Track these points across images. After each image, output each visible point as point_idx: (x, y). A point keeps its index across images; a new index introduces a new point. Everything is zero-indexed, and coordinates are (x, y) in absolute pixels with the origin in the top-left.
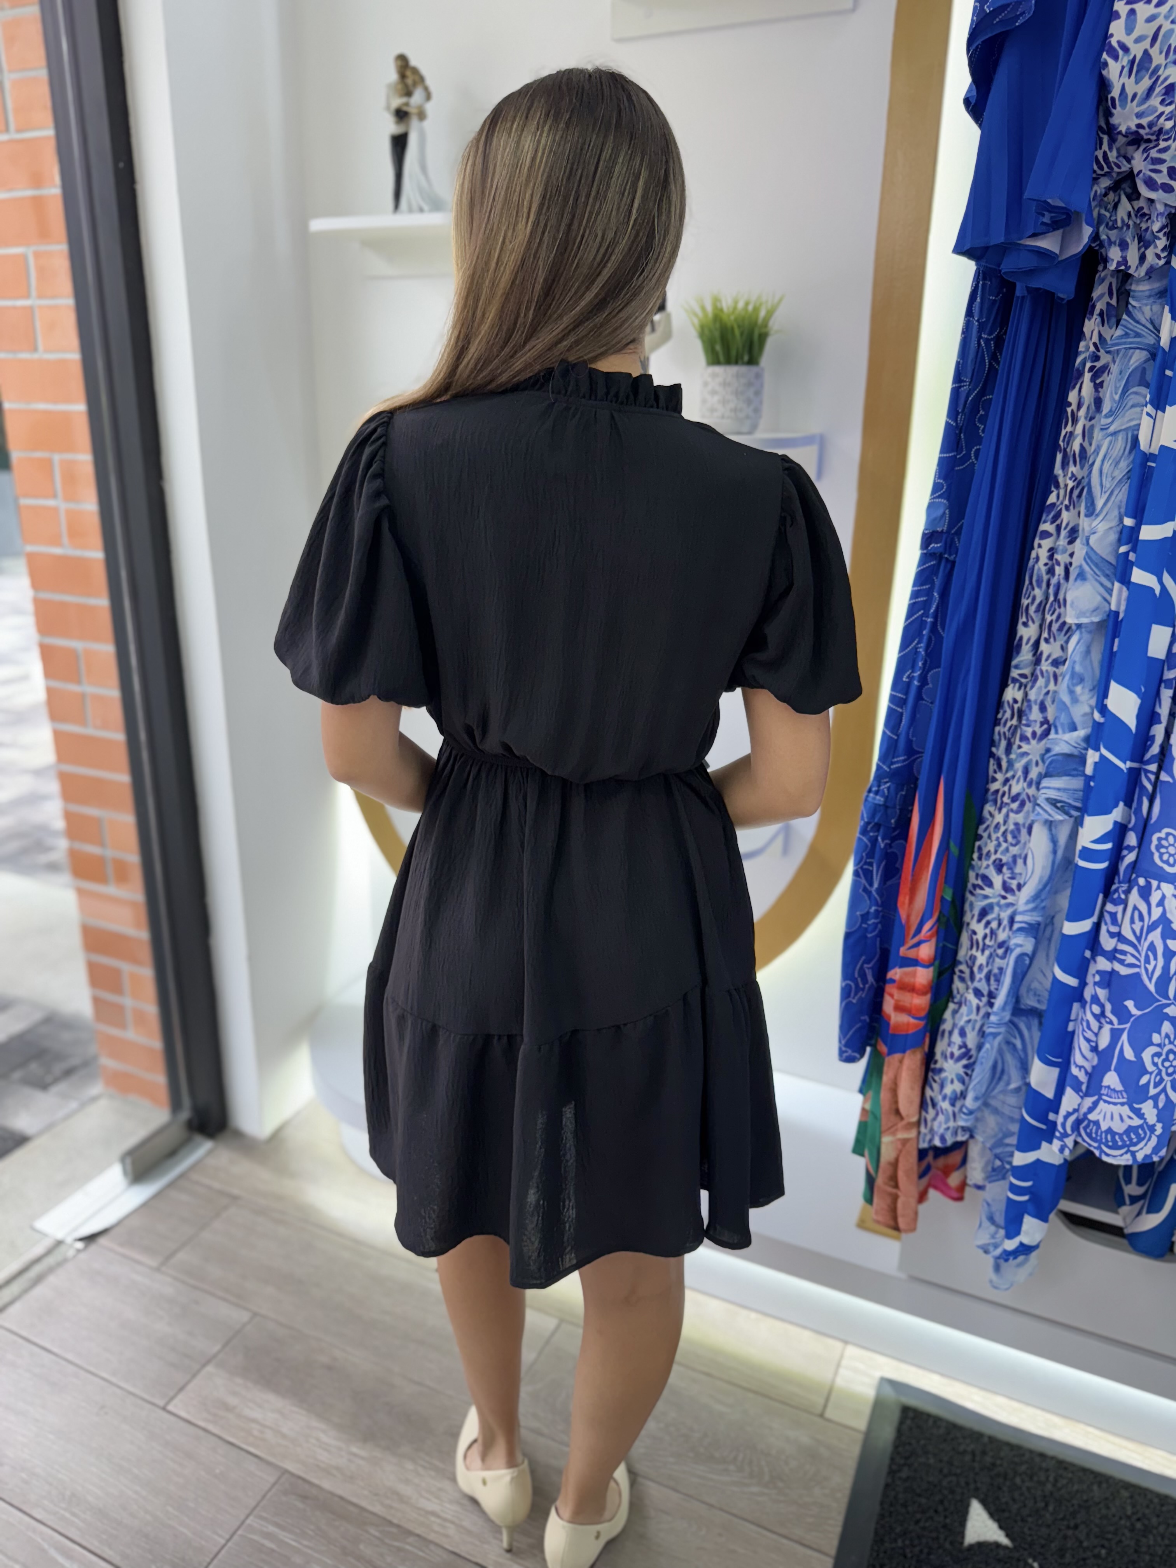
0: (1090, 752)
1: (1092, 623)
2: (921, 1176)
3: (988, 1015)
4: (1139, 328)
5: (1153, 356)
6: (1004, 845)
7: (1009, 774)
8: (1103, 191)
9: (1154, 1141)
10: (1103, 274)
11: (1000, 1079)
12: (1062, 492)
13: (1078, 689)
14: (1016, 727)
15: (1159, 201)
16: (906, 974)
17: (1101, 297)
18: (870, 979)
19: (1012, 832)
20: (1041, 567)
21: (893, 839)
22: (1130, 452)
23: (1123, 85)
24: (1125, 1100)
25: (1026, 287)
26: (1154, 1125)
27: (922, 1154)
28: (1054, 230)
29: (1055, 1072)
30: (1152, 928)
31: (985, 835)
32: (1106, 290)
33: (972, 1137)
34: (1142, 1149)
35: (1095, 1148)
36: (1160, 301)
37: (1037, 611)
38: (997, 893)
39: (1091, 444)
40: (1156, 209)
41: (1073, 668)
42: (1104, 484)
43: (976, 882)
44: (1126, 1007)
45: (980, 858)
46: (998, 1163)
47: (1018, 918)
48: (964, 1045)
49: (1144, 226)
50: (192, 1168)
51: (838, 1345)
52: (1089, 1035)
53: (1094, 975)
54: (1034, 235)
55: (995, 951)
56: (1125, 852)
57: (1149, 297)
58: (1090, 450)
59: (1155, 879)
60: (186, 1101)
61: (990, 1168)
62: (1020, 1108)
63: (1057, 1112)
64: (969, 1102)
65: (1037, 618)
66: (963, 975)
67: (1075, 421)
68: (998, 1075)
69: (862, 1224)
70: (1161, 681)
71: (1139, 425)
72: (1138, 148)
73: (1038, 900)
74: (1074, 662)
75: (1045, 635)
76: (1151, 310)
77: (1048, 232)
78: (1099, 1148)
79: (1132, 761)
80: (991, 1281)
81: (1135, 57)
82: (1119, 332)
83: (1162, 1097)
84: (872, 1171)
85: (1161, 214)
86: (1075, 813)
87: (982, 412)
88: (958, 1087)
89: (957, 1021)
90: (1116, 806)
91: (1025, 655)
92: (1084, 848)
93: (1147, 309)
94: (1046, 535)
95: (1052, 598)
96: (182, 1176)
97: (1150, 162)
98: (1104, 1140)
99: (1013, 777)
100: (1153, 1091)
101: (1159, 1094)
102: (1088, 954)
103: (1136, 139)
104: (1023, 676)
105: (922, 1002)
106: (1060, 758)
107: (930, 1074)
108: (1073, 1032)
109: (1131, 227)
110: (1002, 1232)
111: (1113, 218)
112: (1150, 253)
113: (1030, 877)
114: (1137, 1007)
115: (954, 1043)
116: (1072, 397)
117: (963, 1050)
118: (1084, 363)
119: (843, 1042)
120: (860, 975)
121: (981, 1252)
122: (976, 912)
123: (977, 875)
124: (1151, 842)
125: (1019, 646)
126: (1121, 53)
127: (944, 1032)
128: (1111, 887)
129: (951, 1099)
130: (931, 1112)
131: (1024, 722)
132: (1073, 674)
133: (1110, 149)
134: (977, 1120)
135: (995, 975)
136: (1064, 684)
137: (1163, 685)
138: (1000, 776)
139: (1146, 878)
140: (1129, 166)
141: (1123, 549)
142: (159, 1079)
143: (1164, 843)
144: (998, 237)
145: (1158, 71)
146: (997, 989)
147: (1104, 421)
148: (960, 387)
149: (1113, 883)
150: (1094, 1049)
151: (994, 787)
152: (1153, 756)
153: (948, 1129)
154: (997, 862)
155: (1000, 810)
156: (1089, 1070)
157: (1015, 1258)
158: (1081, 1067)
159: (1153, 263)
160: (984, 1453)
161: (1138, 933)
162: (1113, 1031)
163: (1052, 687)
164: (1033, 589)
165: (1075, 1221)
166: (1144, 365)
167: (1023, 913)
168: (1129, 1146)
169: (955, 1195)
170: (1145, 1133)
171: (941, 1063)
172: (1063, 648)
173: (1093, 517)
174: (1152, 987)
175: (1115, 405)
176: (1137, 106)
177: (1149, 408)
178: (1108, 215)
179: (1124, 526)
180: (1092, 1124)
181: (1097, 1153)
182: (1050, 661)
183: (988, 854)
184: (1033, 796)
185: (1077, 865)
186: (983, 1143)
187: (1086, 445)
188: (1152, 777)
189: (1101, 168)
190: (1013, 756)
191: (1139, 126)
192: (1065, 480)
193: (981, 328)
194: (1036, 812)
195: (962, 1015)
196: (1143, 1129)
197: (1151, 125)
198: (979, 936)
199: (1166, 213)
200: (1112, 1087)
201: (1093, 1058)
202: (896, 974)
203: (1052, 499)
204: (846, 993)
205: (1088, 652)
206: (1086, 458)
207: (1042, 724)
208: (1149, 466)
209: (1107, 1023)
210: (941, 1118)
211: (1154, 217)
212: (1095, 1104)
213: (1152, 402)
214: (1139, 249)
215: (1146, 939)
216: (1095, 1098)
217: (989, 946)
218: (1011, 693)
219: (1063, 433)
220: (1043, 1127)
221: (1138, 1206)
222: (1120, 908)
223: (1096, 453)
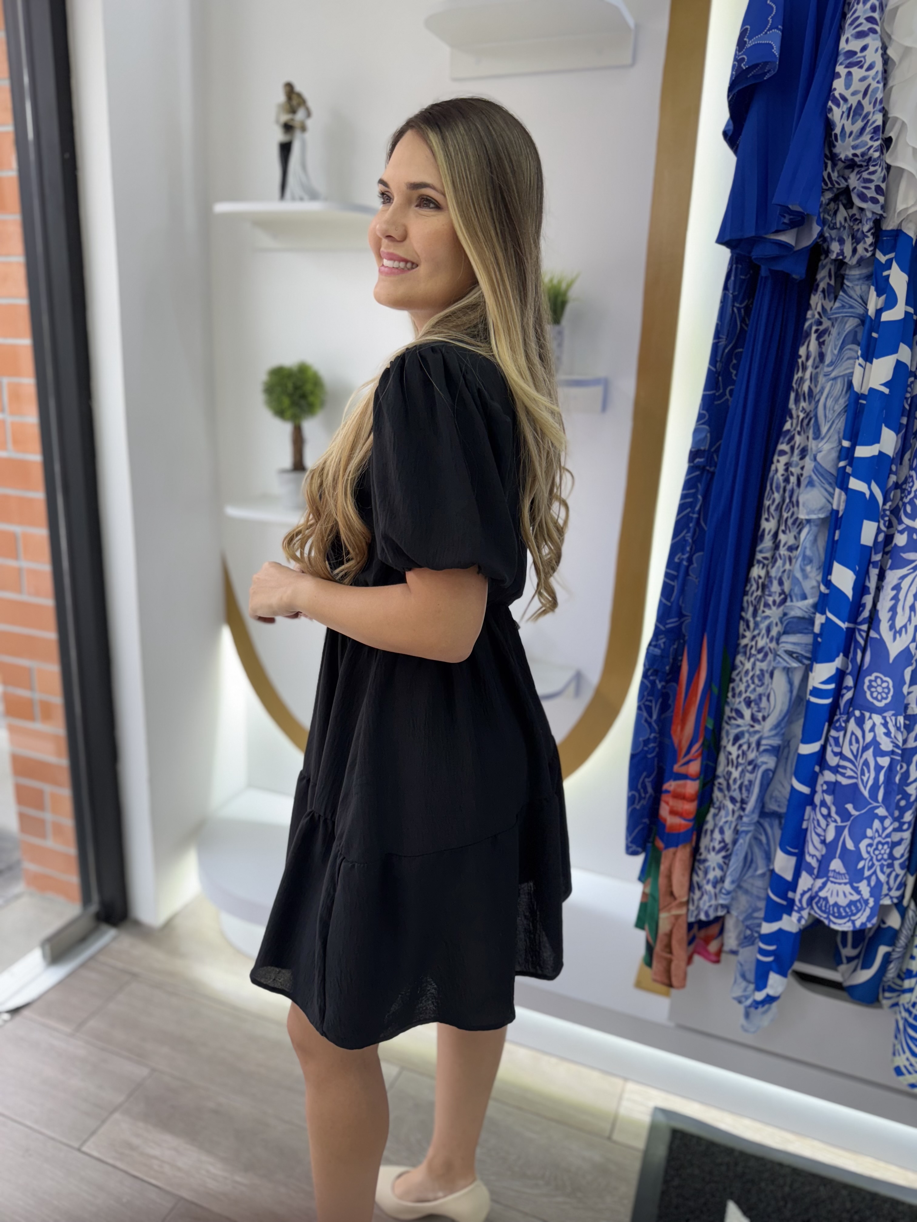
0: (818, 615)
1: (819, 519)
2: (690, 943)
3: (740, 817)
4: (852, 302)
5: (863, 322)
6: (752, 686)
7: (756, 632)
8: (827, 201)
9: (868, 912)
10: (824, 262)
11: (750, 867)
12: (795, 421)
13: (808, 568)
14: (760, 597)
15: (868, 209)
16: (679, 786)
17: (823, 279)
18: (650, 790)
19: (758, 676)
20: (779, 477)
21: (667, 682)
22: (846, 392)
23: (843, 125)
24: (847, 881)
25: (770, 269)
26: (868, 900)
27: (690, 926)
28: (792, 228)
29: (793, 860)
30: (865, 748)
31: (737, 679)
32: (827, 274)
33: (728, 912)
34: (859, 918)
35: (825, 918)
36: (867, 282)
37: (776, 509)
38: (747, 723)
39: (816, 386)
40: (866, 215)
41: (804, 552)
42: (827, 415)
43: (730, 715)
44: (847, 809)
45: (734, 696)
46: (748, 932)
47: (764, 742)
48: (723, 841)
49: (856, 228)
50: (101, 951)
51: (619, 1082)
52: (819, 831)
53: (822, 785)
54: (777, 232)
55: (746, 767)
56: (844, 691)
57: (859, 279)
58: (816, 390)
59: (868, 711)
60: (95, 897)
61: (742, 936)
62: (767, 889)
63: (794, 890)
64: (728, 885)
65: (776, 515)
66: (721, 787)
67: (804, 368)
68: (748, 864)
69: (639, 985)
70: (870, 562)
71: (852, 373)
72: (852, 171)
73: (779, 729)
74: (805, 548)
75: (783, 527)
76: (861, 289)
77: (786, 230)
78: (828, 918)
79: (849, 622)
80: (743, 1027)
81: (851, 106)
82: (837, 304)
83: (874, 878)
84: (651, 941)
85: (870, 219)
86: (807, 662)
87: (734, 361)
88: (718, 873)
89: (717, 822)
90: (838, 656)
91: (767, 543)
92: (814, 688)
93: (858, 288)
94: (783, 453)
95: (787, 500)
96: (92, 958)
97: (863, 181)
98: (831, 912)
99: (759, 634)
100: (867, 873)
101: (870, 876)
102: (817, 769)
103: (851, 165)
104: (766, 558)
105: (691, 807)
106: (795, 620)
107: (696, 864)
108: (806, 830)
109: (847, 228)
110: (752, 987)
111: (834, 221)
112: (860, 248)
113: (773, 711)
114: (856, 808)
115: (715, 839)
116: (802, 351)
117: (722, 845)
118: (810, 327)
119: (630, 839)
120: (642, 787)
121: (735, 1003)
122: (731, 737)
123: (732, 710)
124: (864, 683)
125: (763, 535)
126: (842, 102)
127: (706, 831)
128: (833, 718)
129: (713, 883)
130: (697, 894)
131: (767, 593)
132: (804, 557)
133: (833, 171)
134: (733, 899)
135: (746, 786)
136: (797, 564)
137: (871, 565)
138: (748, 634)
139: (860, 710)
140: (846, 184)
141: (842, 464)
142: (73, 879)
143: (874, 684)
144: (750, 233)
145: (868, 116)
146: (748, 797)
147: (826, 369)
148: (718, 342)
149: (835, 714)
150: (823, 842)
151: (744, 642)
152: (864, 619)
153: (710, 906)
154: (747, 699)
155: (749, 659)
156: (819, 857)
157: (763, 1006)
158: (813, 856)
159: (862, 255)
160: (736, 1164)
161: (855, 752)
162: (837, 828)
163: (787, 567)
164: (773, 493)
165: (805, 979)
166: (856, 329)
167: (768, 738)
168: (850, 916)
169: (714, 958)
170: (862, 906)
171: (704, 854)
172: (795, 538)
173: (820, 439)
174: (866, 793)
175: (835, 358)
176: (853, 141)
177: (861, 360)
178: (830, 218)
179: (842, 447)
180: (822, 900)
181: (826, 922)
182: (786, 547)
183: (740, 694)
184: (774, 649)
185: (808, 702)
186: (737, 917)
187: (813, 386)
188: (864, 634)
189: (826, 184)
190: (758, 619)
191: (855, 155)
192: (798, 412)
193: (735, 299)
194: (777, 661)
195: (721, 818)
196: (860, 903)
197: (863, 155)
198: (734, 756)
199: (873, 219)
200: (837, 871)
201: (822, 849)
202: (671, 785)
203: (787, 426)
204: (631, 801)
205: (815, 540)
206: (812, 396)
207: (780, 594)
208: (861, 404)
209: (833, 821)
210: (705, 897)
211: (864, 221)
212: (824, 884)
213: (862, 356)
214: (852, 244)
215: (861, 756)
216: (824, 880)
217: (741, 764)
218: (757, 571)
219: (796, 377)
220: (784, 903)
221: (853, 964)
222: (841, 734)
223: (820, 393)
